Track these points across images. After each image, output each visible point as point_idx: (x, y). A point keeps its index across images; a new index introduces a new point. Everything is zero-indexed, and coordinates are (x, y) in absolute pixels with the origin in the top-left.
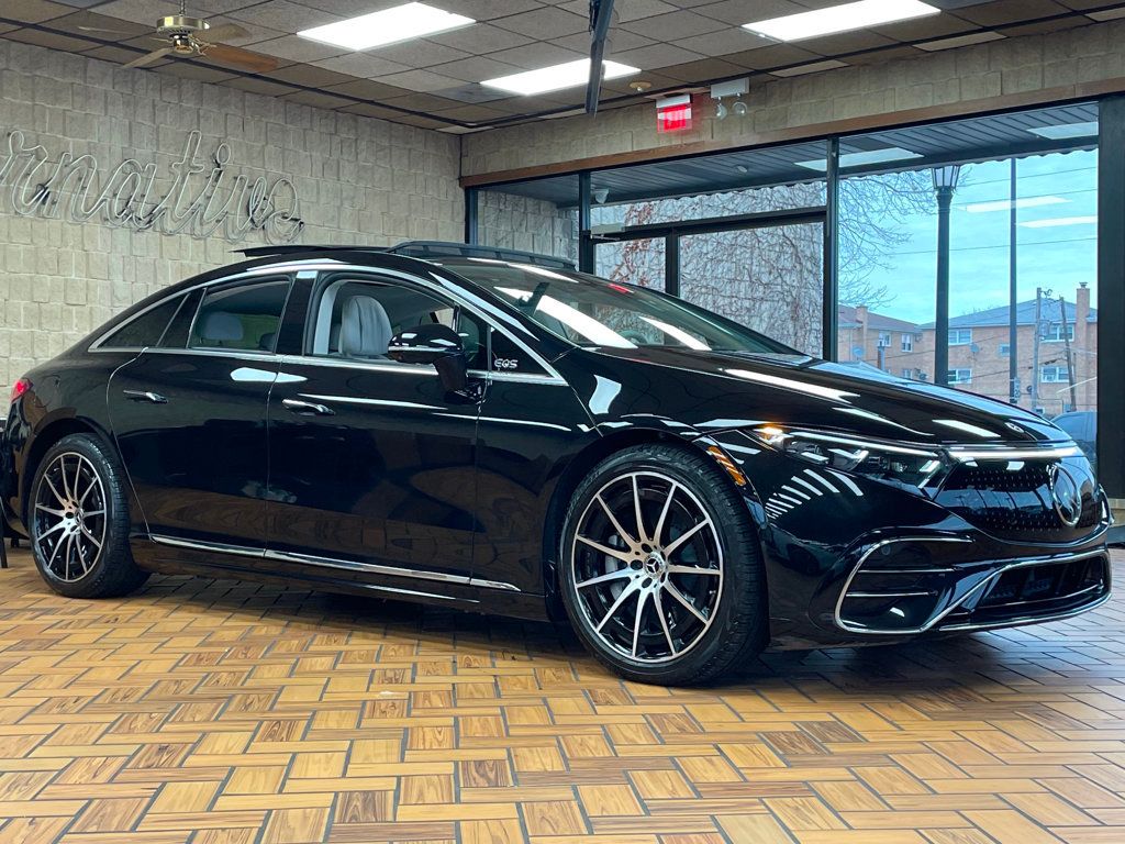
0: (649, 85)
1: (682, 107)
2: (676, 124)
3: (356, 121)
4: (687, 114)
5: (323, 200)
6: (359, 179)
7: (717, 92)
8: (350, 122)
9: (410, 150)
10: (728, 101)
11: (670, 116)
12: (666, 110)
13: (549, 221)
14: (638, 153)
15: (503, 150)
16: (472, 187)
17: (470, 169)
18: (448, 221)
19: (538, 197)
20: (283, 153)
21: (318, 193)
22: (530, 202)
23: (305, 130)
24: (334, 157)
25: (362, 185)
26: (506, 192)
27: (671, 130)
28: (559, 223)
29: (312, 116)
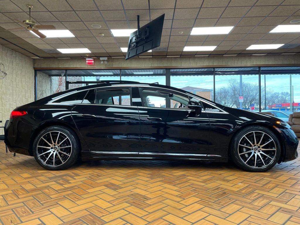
0: (89, 55)
1: (92, 60)
2: (90, 63)
3: (16, 52)
4: (93, 62)
5: (10, 69)
6: (16, 66)
7: (101, 59)
8: (15, 53)
9: (25, 61)
10: (104, 61)
11: (89, 62)
12: (88, 60)
13: (47, 78)
14: (81, 68)
15: (46, 63)
16: (36, 70)
17: (36, 66)
18: (32, 76)
19: (46, 73)
20: (2, 57)
21: (9, 67)
22: (45, 74)
23: (6, 53)
24: (12, 60)
25: (17, 67)
26: (41, 72)
27: (89, 64)
28: (49, 79)
29: (8, 50)
